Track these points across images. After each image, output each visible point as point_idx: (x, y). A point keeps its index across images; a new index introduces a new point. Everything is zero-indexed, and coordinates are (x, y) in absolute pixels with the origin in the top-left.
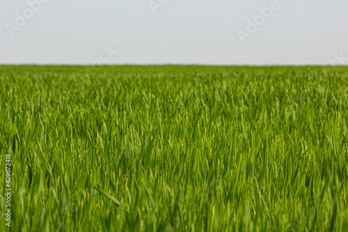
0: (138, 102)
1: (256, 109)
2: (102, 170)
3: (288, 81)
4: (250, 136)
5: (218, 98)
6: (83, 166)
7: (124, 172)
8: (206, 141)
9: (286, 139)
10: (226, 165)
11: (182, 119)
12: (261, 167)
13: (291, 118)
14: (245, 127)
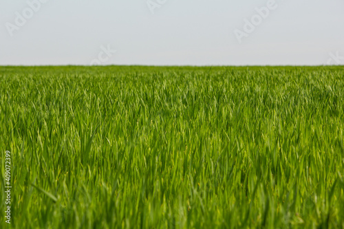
0: (78, 101)
1: (195, 108)
2: (41, 168)
3: (227, 81)
4: (187, 134)
5: (157, 97)
6: (22, 164)
7: (63, 170)
8: (145, 138)
9: (223, 137)
10: (163, 162)
11: (121, 117)
12: (197, 164)
13: (228, 117)
14: (183, 125)
